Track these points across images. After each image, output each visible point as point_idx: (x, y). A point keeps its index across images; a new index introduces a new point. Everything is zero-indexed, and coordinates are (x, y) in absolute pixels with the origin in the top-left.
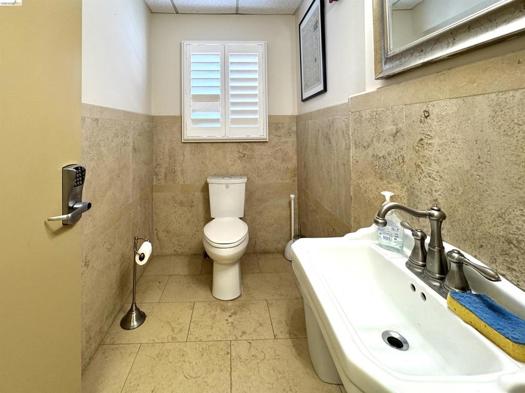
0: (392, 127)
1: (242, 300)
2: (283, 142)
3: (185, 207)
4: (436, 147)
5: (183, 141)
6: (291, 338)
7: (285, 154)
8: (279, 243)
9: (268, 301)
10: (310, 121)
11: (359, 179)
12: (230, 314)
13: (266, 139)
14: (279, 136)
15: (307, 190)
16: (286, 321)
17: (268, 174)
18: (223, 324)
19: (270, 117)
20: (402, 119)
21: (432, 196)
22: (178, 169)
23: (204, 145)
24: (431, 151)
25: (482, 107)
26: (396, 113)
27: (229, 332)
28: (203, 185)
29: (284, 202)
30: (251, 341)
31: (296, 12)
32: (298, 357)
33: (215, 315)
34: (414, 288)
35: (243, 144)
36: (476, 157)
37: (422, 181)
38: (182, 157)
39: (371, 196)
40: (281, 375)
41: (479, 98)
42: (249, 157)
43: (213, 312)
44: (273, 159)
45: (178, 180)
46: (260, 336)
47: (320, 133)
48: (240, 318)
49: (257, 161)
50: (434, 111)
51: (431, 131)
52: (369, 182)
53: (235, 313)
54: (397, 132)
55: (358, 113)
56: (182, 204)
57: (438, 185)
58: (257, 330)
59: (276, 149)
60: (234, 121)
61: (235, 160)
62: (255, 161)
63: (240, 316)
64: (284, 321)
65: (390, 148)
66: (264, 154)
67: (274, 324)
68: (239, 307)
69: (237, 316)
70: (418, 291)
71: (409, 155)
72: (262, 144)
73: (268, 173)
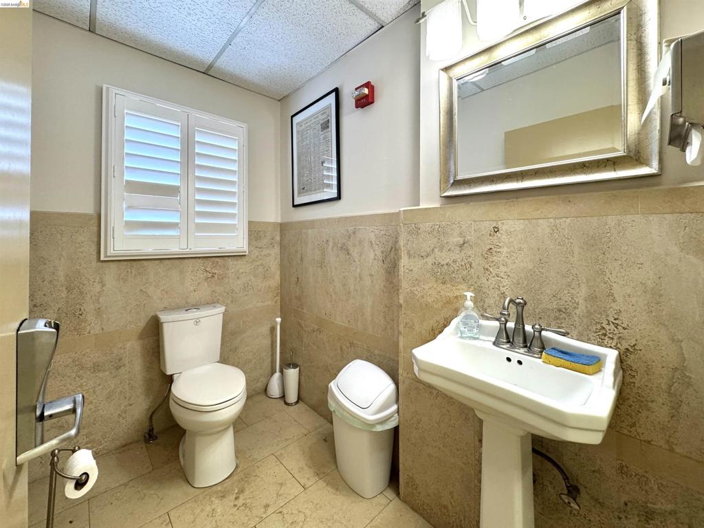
0: (459, 239)
1: (242, 471)
2: (265, 255)
3: (104, 371)
4: (504, 254)
5: (102, 258)
6: (320, 479)
7: (267, 270)
8: (258, 382)
9: (276, 454)
10: (310, 231)
11: (414, 286)
12: (235, 496)
13: (246, 252)
14: (260, 248)
15: (303, 309)
16: (306, 465)
17: (246, 298)
18: (232, 514)
19: (250, 223)
20: (470, 233)
21: (499, 290)
22: (89, 307)
23: (145, 263)
24: (500, 257)
25: (544, 226)
26: (464, 227)
27: (247, 518)
28: (142, 328)
29: (265, 329)
30: (280, 510)
31: (283, 99)
32: (338, 493)
33: (213, 510)
34: (509, 360)
35: (211, 259)
36: (538, 259)
37: (490, 281)
38: (98, 288)
39: (430, 300)
40: (331, 521)
41: (541, 221)
42: (220, 277)
43: (208, 508)
44: (252, 277)
45: (88, 328)
46: (288, 496)
47: (331, 244)
48: (252, 492)
49: (231, 281)
50: (503, 228)
51: (500, 243)
52: (427, 287)
53: (242, 491)
54: (464, 243)
55: (413, 225)
56: (97, 368)
57: (506, 282)
58: (281, 492)
59: (257, 264)
60: (200, 227)
61: (199, 284)
62: (229, 282)
63: (250, 491)
64: (304, 466)
65: (457, 255)
66: (241, 271)
67: (295, 476)
68: (243, 480)
69: (247, 492)
70: (514, 361)
71: (478, 262)
72: (238, 258)
73: (246, 295)
